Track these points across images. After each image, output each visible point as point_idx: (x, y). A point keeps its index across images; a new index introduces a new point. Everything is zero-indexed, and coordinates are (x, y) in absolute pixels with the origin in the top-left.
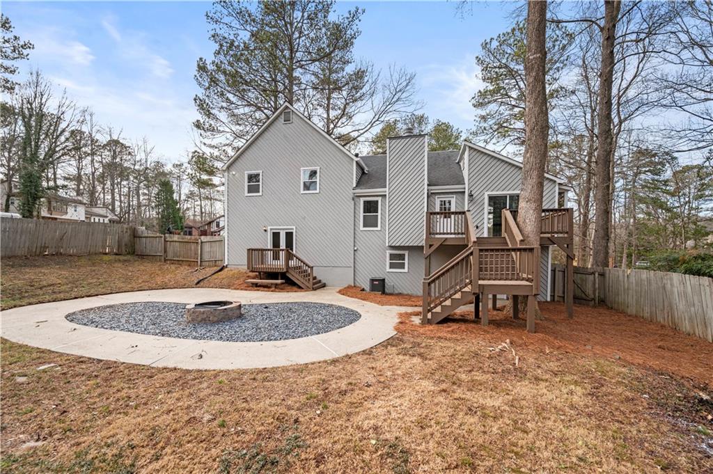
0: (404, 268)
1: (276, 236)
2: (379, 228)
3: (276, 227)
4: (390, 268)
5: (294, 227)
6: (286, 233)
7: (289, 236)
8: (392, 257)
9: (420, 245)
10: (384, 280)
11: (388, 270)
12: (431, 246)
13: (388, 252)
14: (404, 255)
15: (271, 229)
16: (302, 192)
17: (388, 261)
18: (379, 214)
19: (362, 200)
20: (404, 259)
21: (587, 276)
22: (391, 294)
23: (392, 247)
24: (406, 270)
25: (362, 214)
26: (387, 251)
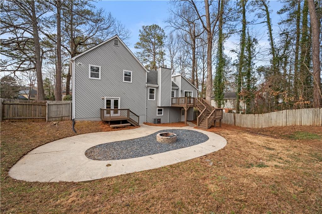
1: (108, 102)
2: (155, 100)
3: (109, 98)
4: (158, 114)
5: (120, 98)
6: (114, 100)
7: (116, 102)
8: (159, 110)
12: (187, 107)
13: (157, 109)
14: (162, 109)
15: (106, 98)
16: (124, 81)
17: (157, 112)
18: (155, 94)
19: (149, 88)
20: (162, 111)
23: (159, 107)
24: (163, 115)
25: (149, 94)
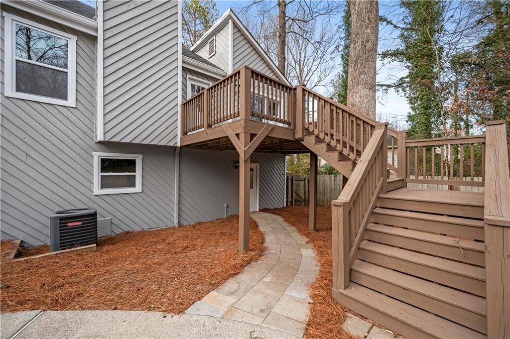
0: (134, 185)
2: (70, 103)
4: (102, 187)
8: (107, 165)
9: (171, 144)
10: (95, 214)
11: (97, 190)
12: (253, 136)
13: (97, 156)
14: (134, 161)
17: (97, 174)
20: (133, 170)
21: (300, 181)
22: (111, 240)
23: (106, 145)
24: (138, 189)
26: (94, 153)
